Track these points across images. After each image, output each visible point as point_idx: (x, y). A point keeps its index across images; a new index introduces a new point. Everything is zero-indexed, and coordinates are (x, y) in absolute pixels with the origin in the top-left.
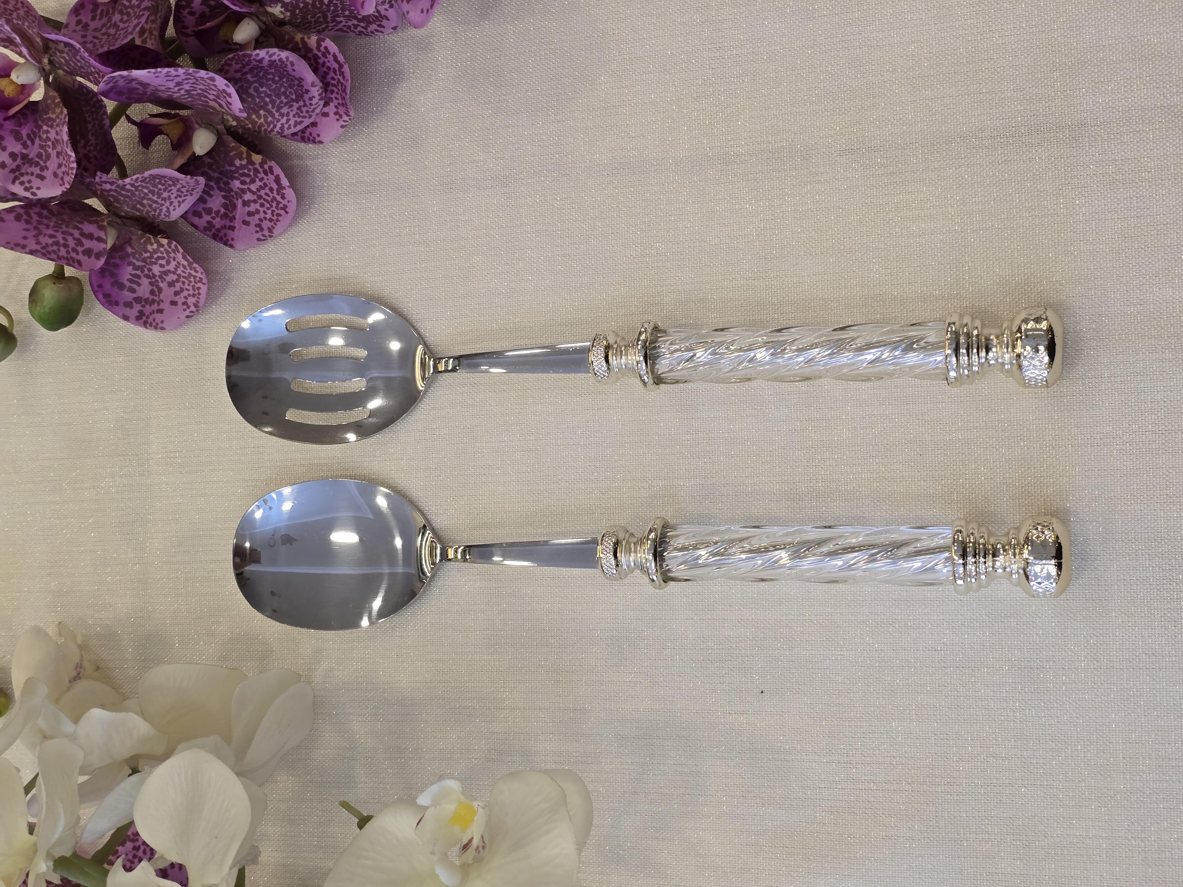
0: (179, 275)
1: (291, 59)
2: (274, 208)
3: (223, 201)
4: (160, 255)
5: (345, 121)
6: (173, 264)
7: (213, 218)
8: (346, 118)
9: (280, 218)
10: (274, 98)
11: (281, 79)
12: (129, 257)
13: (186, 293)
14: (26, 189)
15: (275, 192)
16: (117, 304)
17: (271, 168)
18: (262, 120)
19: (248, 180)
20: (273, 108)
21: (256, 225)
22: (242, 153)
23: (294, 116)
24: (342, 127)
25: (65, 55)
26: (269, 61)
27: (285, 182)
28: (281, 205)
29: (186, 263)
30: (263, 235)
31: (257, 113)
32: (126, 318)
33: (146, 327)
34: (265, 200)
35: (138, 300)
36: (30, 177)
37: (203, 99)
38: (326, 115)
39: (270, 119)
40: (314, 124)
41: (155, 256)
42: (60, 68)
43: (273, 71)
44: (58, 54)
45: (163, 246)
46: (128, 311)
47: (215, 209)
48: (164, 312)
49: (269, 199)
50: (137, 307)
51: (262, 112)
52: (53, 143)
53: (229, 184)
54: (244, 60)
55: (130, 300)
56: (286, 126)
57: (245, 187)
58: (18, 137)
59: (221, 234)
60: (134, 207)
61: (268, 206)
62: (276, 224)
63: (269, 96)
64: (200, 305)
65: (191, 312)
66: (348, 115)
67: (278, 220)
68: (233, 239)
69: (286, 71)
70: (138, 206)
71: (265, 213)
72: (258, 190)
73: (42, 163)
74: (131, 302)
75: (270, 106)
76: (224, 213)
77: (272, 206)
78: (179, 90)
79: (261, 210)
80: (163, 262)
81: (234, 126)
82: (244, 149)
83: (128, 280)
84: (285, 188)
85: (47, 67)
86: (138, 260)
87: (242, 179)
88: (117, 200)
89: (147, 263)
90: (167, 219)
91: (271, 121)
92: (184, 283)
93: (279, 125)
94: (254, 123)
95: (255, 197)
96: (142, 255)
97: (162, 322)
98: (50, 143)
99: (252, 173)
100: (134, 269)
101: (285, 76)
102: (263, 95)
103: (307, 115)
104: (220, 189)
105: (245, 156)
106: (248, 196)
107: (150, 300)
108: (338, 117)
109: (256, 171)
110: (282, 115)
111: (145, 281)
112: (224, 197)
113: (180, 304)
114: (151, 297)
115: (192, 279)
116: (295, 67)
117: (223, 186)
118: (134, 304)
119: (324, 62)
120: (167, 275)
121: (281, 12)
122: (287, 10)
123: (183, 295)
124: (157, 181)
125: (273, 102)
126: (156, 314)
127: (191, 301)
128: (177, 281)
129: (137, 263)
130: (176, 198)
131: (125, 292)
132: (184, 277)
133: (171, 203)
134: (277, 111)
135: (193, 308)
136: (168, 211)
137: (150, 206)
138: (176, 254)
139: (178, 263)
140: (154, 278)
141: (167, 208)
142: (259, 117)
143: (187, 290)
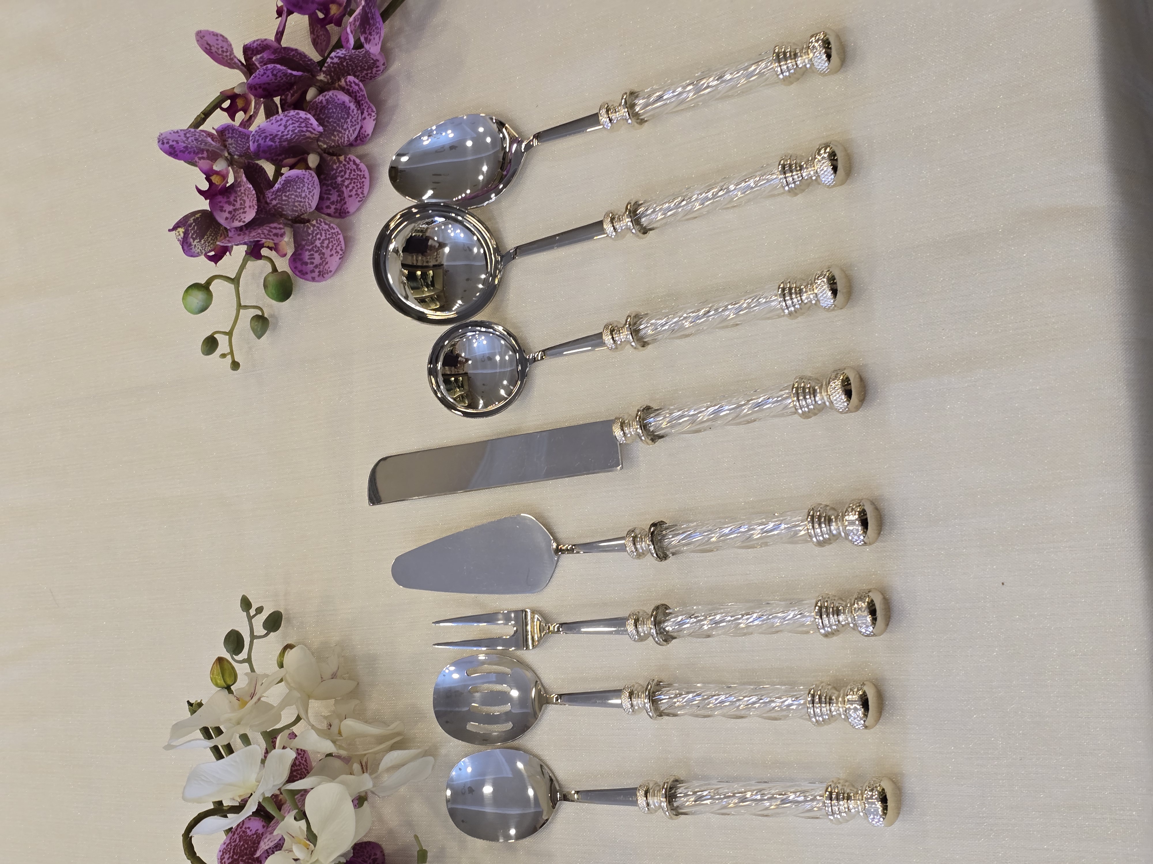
0: (329, 239)
1: (335, 94)
2: (360, 180)
3: (338, 194)
4: (316, 232)
5: (374, 116)
6: (323, 235)
7: (336, 205)
8: (373, 114)
9: (364, 184)
10: (338, 122)
11: (336, 109)
12: (305, 247)
13: (335, 246)
14: (240, 221)
15: (356, 171)
16: (307, 273)
17: (349, 158)
18: (337, 138)
19: (343, 173)
20: (339, 128)
21: (355, 195)
22: (335, 160)
23: (351, 127)
24: (374, 120)
25: (233, 145)
26: (326, 100)
27: (358, 161)
28: (362, 176)
29: (327, 227)
30: (360, 198)
31: (333, 135)
32: (313, 279)
33: (324, 277)
34: (355, 179)
35: (316, 267)
36: (239, 215)
37: (302, 134)
38: (365, 118)
39: (340, 135)
40: (361, 127)
41: (314, 235)
42: (235, 155)
43: (330, 106)
44: (231, 146)
45: (314, 226)
46: (313, 275)
47: (335, 201)
48: (328, 262)
49: (356, 177)
50: (317, 270)
51: (335, 133)
52: (245, 194)
53: (336, 182)
54: (314, 106)
55: (312, 268)
56: (349, 135)
57: (344, 178)
58: (229, 203)
59: (342, 210)
60: (293, 211)
61: (356, 181)
62: (363, 188)
63: (335, 122)
64: (343, 248)
65: (341, 255)
66: (373, 112)
67: (363, 185)
68: (347, 208)
69: (336, 102)
70: (295, 208)
71: (357, 186)
72: (349, 176)
73: (243, 207)
74: (313, 270)
75: (338, 128)
76: (341, 200)
77: (358, 180)
78: (288, 131)
79: (355, 185)
80: (319, 236)
81: (326, 148)
82: (335, 158)
83: (308, 259)
84: (359, 165)
85: (229, 157)
86: (309, 246)
87: (340, 175)
88: (283, 209)
89: (313, 244)
90: (311, 210)
91: (342, 136)
92: (332, 241)
93: (346, 136)
94: (334, 141)
95: (350, 181)
96: (308, 239)
97: (329, 268)
98: (243, 195)
99: (343, 168)
100: (309, 252)
102: (332, 123)
103: (356, 123)
104: (334, 188)
105: (336, 161)
106: (346, 183)
108: (370, 116)
109: (345, 165)
110: (345, 130)
111: (317, 256)
112: (337, 191)
113: (334, 254)
114: (321, 261)
115: (334, 236)
116: (339, 97)
117: (334, 186)
118: (315, 269)
119: (352, 90)
120: (324, 243)
121: (324, 77)
122: (327, 75)
123: (334, 248)
124: (295, 187)
125: (338, 125)
126: (325, 267)
127: (339, 248)
128: (329, 243)
129: (310, 248)
130: (309, 194)
131: (309, 266)
132: (331, 238)
133: (309, 198)
134: (342, 129)
135: (341, 252)
136: (309, 204)
137: (300, 205)
138: (321, 225)
139: (325, 230)
140: (319, 250)
141: (308, 202)
142: (335, 136)
143: (335, 244)
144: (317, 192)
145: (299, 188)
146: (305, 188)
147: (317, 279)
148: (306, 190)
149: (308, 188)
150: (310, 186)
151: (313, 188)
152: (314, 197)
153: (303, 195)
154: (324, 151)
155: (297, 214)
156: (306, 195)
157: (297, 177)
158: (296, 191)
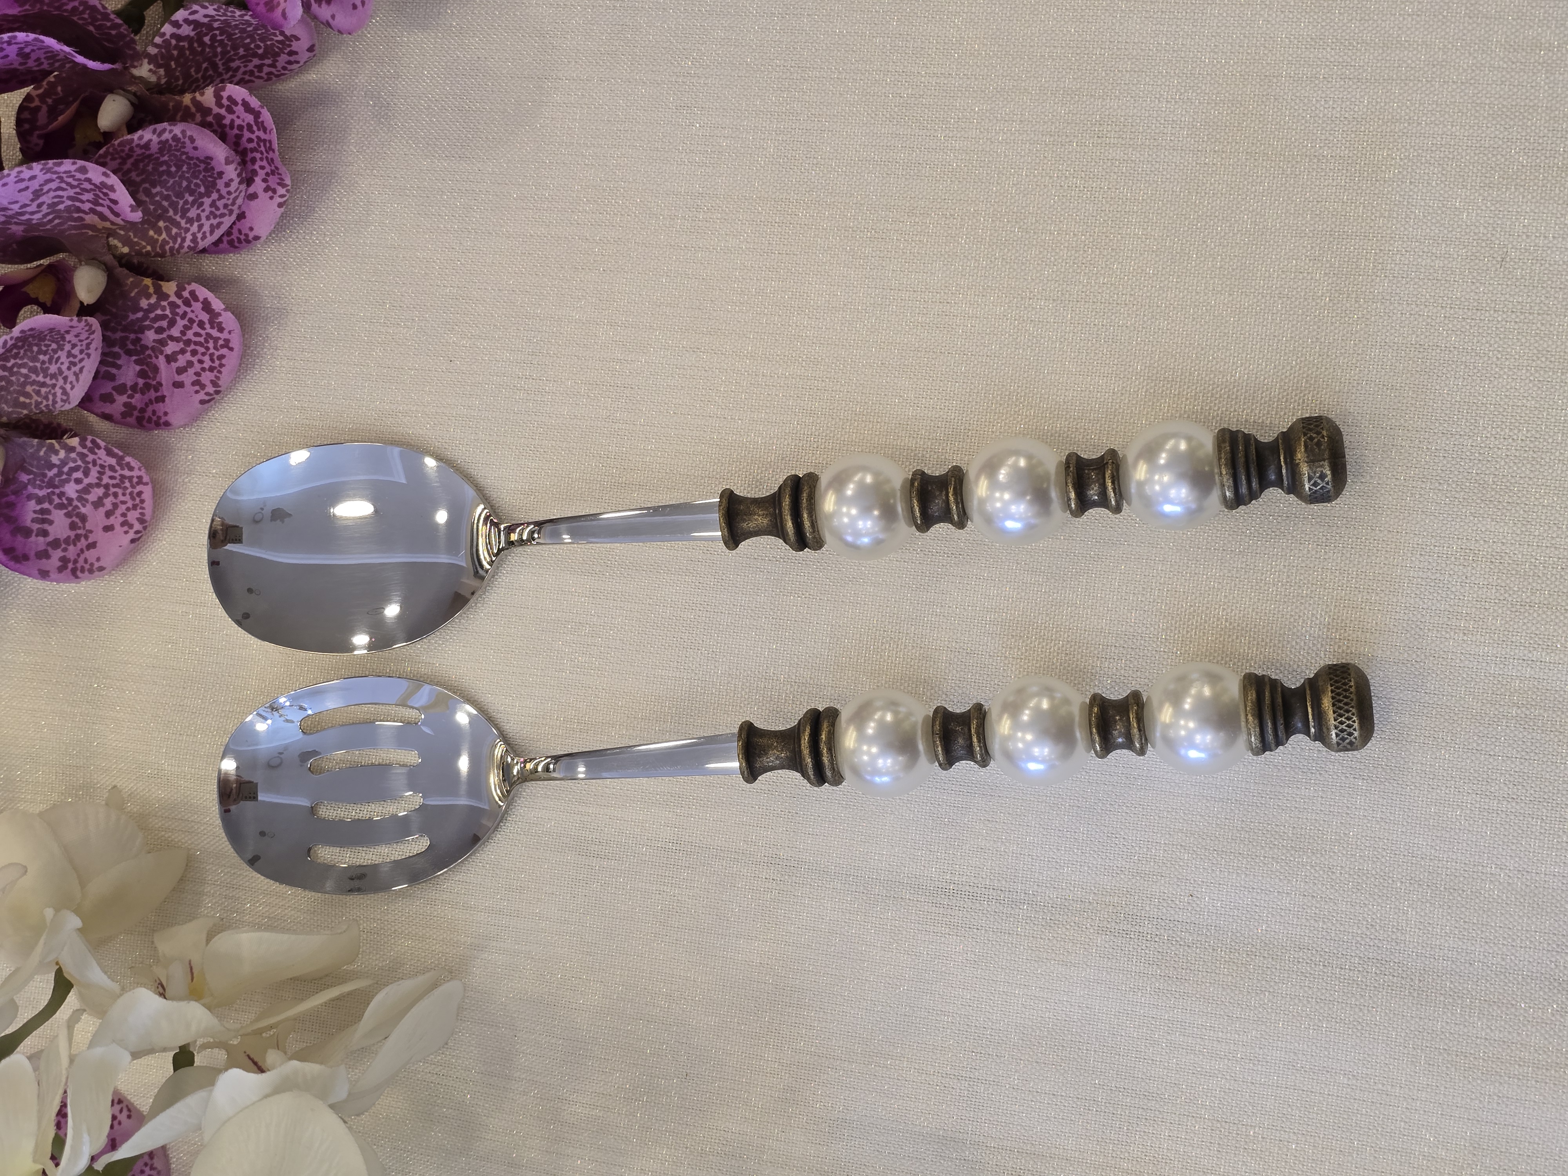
0: (107, 487)
1: (188, 134)
2: (212, 351)
3: (139, 370)
4: (72, 465)
5: (281, 196)
6: (94, 472)
7: (131, 397)
8: (282, 191)
9: (224, 362)
10: (174, 198)
12: (26, 489)
13: (122, 508)
15: (207, 326)
16: (26, 558)
17: (193, 293)
18: (164, 235)
19: (164, 324)
20: (176, 214)
21: (194, 383)
22: (147, 287)
23: (208, 218)
24: (280, 205)
26: (159, 144)
27: (218, 305)
28: (222, 343)
29: (113, 461)
30: (208, 394)
31: (155, 226)
32: (44, 575)
33: (77, 577)
34: (198, 343)
35: (55, 544)
37: (77, 215)
38: (254, 196)
39: (174, 231)
40: (241, 217)
41: (66, 469)
43: (166, 158)
45: (72, 450)
46: (45, 564)
47: (129, 384)
48: (98, 545)
49: (201, 339)
51: (161, 224)
54: (123, 151)
55: (44, 547)
56: (199, 235)
57: (165, 336)
59: (148, 415)
60: (16, 403)
61: (201, 349)
62: (219, 372)
63: (167, 198)
64: (147, 517)
65: (137, 532)
66: (284, 186)
67: (221, 366)
68: (166, 415)
69: (183, 151)
70: (22, 399)
71: (202, 362)
72: (183, 333)
74: (46, 551)
75: (171, 213)
76: (145, 386)
77: (208, 349)
78: (40, 206)
79: (195, 360)
80: (78, 475)
81: (128, 256)
82: (148, 281)
83: (33, 521)
84: (220, 316)
86: (41, 488)
87: (156, 325)
89: (55, 486)
90: (67, 407)
91: (176, 233)
92: (115, 495)
93: (189, 237)
94: (153, 242)
95: (182, 345)
96: (45, 475)
97: (98, 559)
99: (168, 312)
100: (40, 501)
101: (184, 161)
102: (158, 198)
103: (226, 210)
104: (128, 352)
105: (152, 290)
106: (170, 349)
107: (73, 537)
108: (270, 193)
109: (173, 306)
110: (190, 221)
111: (58, 515)
112: (137, 364)
113: (117, 527)
114: (72, 534)
115: (127, 484)
116: (195, 144)
117: (132, 347)
118: (51, 551)
119: (233, 122)
120: (89, 493)
121: (151, 71)
122: (158, 66)
123: (119, 512)
124: (35, 349)
125: (174, 205)
126: (86, 552)
127: (132, 516)
128: (106, 495)
129: (41, 493)
130: (69, 369)
131: (33, 538)
132: (114, 486)
133: (65, 379)
134: (182, 217)
135: (137, 526)
136: (65, 392)
137: (38, 393)
138: (96, 454)
139: (102, 466)
140: (71, 505)
141: (62, 388)
142: (159, 231)
143: (124, 503)
144: (90, 366)
145: (45, 353)
146: (62, 355)
147: (53, 575)
148: (63, 359)
149: (69, 355)
150: (76, 351)
151: (83, 356)
152: (82, 377)
153: (53, 369)
154: (125, 262)
155: (25, 412)
156: (59, 369)
157: (51, 330)
158: (34, 359)
